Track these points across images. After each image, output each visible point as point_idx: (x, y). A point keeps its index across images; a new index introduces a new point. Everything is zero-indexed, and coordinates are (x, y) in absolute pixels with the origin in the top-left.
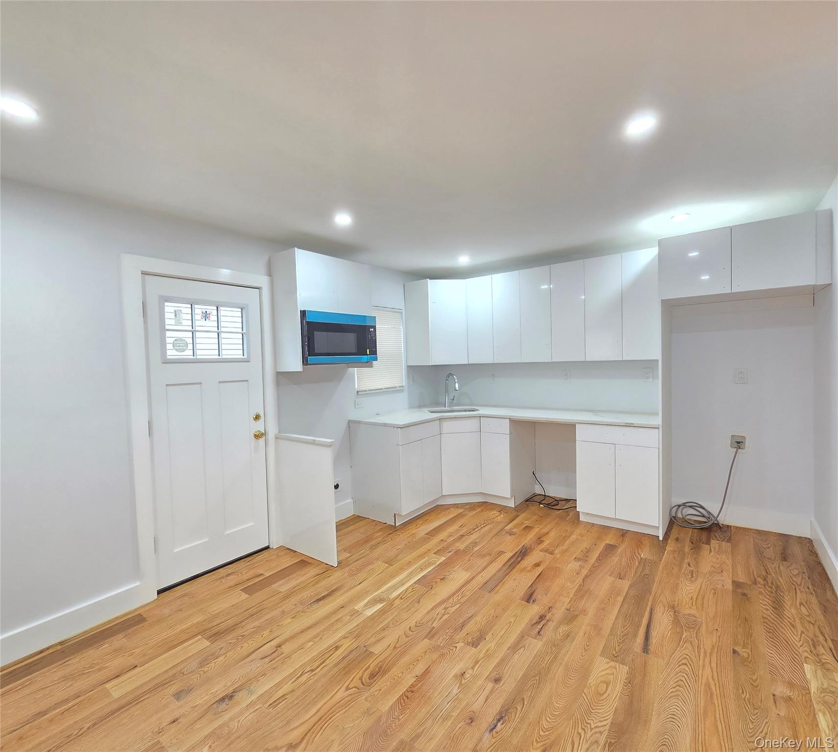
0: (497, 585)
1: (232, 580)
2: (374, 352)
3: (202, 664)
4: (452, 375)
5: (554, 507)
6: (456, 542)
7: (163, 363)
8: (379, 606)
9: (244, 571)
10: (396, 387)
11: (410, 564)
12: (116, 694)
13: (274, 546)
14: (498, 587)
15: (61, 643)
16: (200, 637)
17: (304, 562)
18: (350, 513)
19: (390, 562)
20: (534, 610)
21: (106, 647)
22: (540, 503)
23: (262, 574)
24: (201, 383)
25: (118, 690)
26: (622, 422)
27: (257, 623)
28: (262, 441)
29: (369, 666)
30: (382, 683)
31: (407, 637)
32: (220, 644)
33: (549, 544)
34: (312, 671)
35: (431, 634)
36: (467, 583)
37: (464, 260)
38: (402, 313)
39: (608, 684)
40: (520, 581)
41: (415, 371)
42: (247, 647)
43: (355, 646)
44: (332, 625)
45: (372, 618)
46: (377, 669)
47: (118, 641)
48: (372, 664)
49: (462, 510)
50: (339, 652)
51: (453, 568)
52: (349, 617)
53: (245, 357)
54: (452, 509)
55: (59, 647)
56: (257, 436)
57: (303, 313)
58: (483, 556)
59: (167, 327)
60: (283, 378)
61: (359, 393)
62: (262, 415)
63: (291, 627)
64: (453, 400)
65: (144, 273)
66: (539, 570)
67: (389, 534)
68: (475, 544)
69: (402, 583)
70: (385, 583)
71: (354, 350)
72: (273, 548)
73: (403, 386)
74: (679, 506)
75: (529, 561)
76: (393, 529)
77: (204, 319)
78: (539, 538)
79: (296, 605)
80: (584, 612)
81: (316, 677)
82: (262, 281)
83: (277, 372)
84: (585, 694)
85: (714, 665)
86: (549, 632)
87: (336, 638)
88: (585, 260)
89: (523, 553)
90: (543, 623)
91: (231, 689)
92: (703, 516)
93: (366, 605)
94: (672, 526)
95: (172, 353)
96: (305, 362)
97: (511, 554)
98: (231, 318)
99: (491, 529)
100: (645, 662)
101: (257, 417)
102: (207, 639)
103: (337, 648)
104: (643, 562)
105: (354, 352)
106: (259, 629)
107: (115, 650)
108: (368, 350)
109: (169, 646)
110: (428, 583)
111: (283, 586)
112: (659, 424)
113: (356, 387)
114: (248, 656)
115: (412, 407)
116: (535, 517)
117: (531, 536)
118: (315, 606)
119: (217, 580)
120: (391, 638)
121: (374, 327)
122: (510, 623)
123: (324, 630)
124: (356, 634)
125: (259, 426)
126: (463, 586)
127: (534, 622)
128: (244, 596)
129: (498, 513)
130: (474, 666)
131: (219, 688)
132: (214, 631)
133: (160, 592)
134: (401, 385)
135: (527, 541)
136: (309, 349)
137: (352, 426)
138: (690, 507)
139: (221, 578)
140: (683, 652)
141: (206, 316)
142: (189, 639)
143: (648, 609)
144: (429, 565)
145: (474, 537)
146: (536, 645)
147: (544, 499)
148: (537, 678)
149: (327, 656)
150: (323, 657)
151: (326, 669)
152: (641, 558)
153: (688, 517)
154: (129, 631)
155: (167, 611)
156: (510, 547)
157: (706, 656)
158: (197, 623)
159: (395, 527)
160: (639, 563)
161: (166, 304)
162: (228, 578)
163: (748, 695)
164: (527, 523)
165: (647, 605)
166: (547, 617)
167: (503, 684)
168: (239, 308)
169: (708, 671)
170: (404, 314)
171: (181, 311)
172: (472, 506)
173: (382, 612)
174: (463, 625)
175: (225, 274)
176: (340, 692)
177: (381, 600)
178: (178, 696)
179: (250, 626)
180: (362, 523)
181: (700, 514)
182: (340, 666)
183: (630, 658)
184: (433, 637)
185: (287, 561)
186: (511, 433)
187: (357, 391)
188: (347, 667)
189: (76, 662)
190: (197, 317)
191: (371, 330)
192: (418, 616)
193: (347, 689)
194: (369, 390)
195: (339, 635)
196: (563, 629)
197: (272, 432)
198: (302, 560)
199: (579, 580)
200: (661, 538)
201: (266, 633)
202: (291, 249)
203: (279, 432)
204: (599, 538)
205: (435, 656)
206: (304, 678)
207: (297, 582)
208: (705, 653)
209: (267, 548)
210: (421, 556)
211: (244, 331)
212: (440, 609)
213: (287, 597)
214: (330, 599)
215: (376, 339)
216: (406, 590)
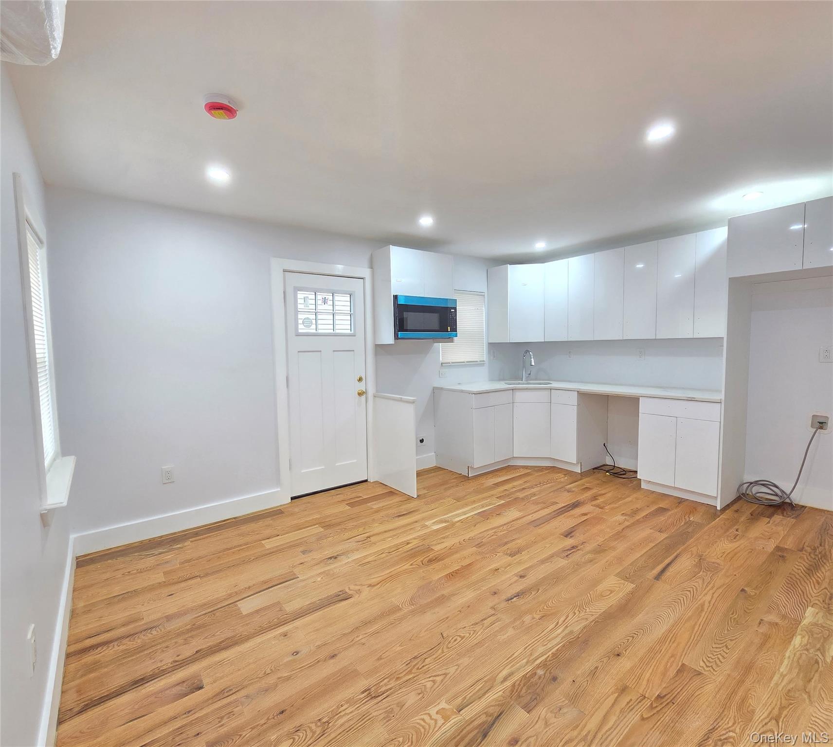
0: (543, 523)
1: (341, 497)
2: (454, 330)
3: (318, 540)
4: (529, 351)
5: (621, 476)
6: (518, 492)
7: (296, 336)
8: (444, 525)
9: (349, 493)
10: (477, 362)
11: (474, 502)
12: (268, 547)
13: (371, 480)
14: (543, 525)
15: (234, 518)
16: (317, 526)
17: (392, 493)
18: (433, 464)
19: (458, 500)
20: (569, 542)
21: (261, 523)
22: (607, 471)
23: (361, 497)
24: (321, 351)
25: (269, 545)
26: (684, 396)
27: (355, 524)
28: (363, 397)
29: (429, 556)
30: (437, 566)
31: (460, 544)
32: (329, 531)
33: (603, 502)
34: (389, 553)
35: (479, 545)
36: (517, 519)
37: (540, 246)
38: (484, 296)
39: (612, 592)
40: (566, 522)
41: (497, 348)
42: (347, 535)
43: (421, 544)
44: (407, 531)
45: (437, 531)
46: (434, 558)
47: (268, 521)
48: (431, 555)
49: (530, 471)
50: (409, 546)
51: (510, 508)
52: (420, 528)
53: (352, 332)
54: (522, 470)
55: (234, 520)
56: (360, 394)
57: (396, 297)
58: (537, 504)
59: (299, 310)
60: (380, 349)
61: (443, 365)
62: (364, 378)
63: (378, 528)
64: (530, 374)
65: (284, 271)
66: (585, 518)
67: (462, 482)
68: (534, 495)
69: (465, 513)
70: (451, 512)
71: (437, 327)
72: (370, 482)
73: (484, 361)
74: (751, 483)
75: (578, 511)
76: (466, 478)
77: (323, 304)
78: (595, 497)
79: (383, 517)
80: (614, 548)
81: (391, 556)
82: (366, 272)
83: (376, 345)
84: (590, 594)
85: (716, 595)
86: (576, 557)
87: (409, 538)
88: (659, 241)
89: (575, 505)
90: (573, 550)
91: (336, 554)
92: (777, 495)
93: (434, 523)
94: (738, 501)
95: (302, 329)
96: (396, 337)
97: (563, 505)
98: (342, 302)
99: (552, 487)
100: (653, 585)
101: (360, 380)
102: (322, 527)
103: (408, 544)
104: (689, 524)
105: (437, 329)
106: (356, 527)
107: (266, 526)
108: (449, 328)
109: (299, 528)
110: (485, 516)
111: (376, 505)
112: (721, 399)
113: (441, 360)
114: (348, 540)
115: (492, 380)
116: (598, 482)
117: (589, 494)
118: (397, 519)
119: (331, 496)
120: (448, 543)
121: (455, 309)
122: (545, 547)
123: (401, 533)
124: (423, 538)
125: (361, 387)
126: (513, 521)
127: (565, 549)
128: (348, 508)
129: (563, 476)
130: (507, 567)
131: (329, 552)
132: (327, 524)
133: (292, 498)
134: (482, 359)
135: (581, 498)
136: (400, 327)
137: (436, 392)
138: (763, 485)
139: (332, 496)
140: (693, 584)
141: (325, 301)
142: (311, 526)
143: (675, 554)
144: (490, 504)
145: (533, 490)
146: (562, 563)
147: (613, 469)
148: (555, 580)
149: (401, 546)
150: (397, 547)
151: (398, 553)
152: (689, 520)
153: (758, 495)
154: (274, 517)
155: (297, 510)
156: (565, 499)
157: (712, 589)
158: (316, 518)
159: (468, 477)
160: (685, 524)
161: (299, 292)
162: (337, 496)
163: (736, 616)
164: (588, 485)
165: (676, 551)
166: (579, 548)
167: (526, 579)
168: (349, 294)
169: (708, 598)
170: (486, 296)
171: (308, 297)
172: (541, 469)
173: (445, 528)
174: (506, 543)
175: (339, 269)
176: (407, 565)
177: (446, 522)
178: (304, 552)
179: (351, 524)
180: (441, 472)
181: (773, 493)
182: (408, 553)
183: (640, 581)
184: (480, 547)
185: (380, 491)
186: (578, 405)
187: (442, 364)
188: (413, 554)
189: (244, 528)
190: (319, 302)
191: (452, 310)
192: (472, 534)
193: (411, 565)
194: (452, 363)
195: (411, 537)
196: (590, 556)
197: (371, 391)
198: (391, 491)
199: (620, 528)
200: (719, 508)
201: (361, 529)
202: (387, 247)
203: (377, 391)
204: (653, 503)
205: (478, 557)
206: (384, 555)
207: (386, 504)
208: (712, 588)
209: (366, 481)
210: (484, 499)
211: (352, 312)
212: (491, 532)
213: (377, 511)
214: (408, 516)
215: (456, 319)
216: (467, 518)
